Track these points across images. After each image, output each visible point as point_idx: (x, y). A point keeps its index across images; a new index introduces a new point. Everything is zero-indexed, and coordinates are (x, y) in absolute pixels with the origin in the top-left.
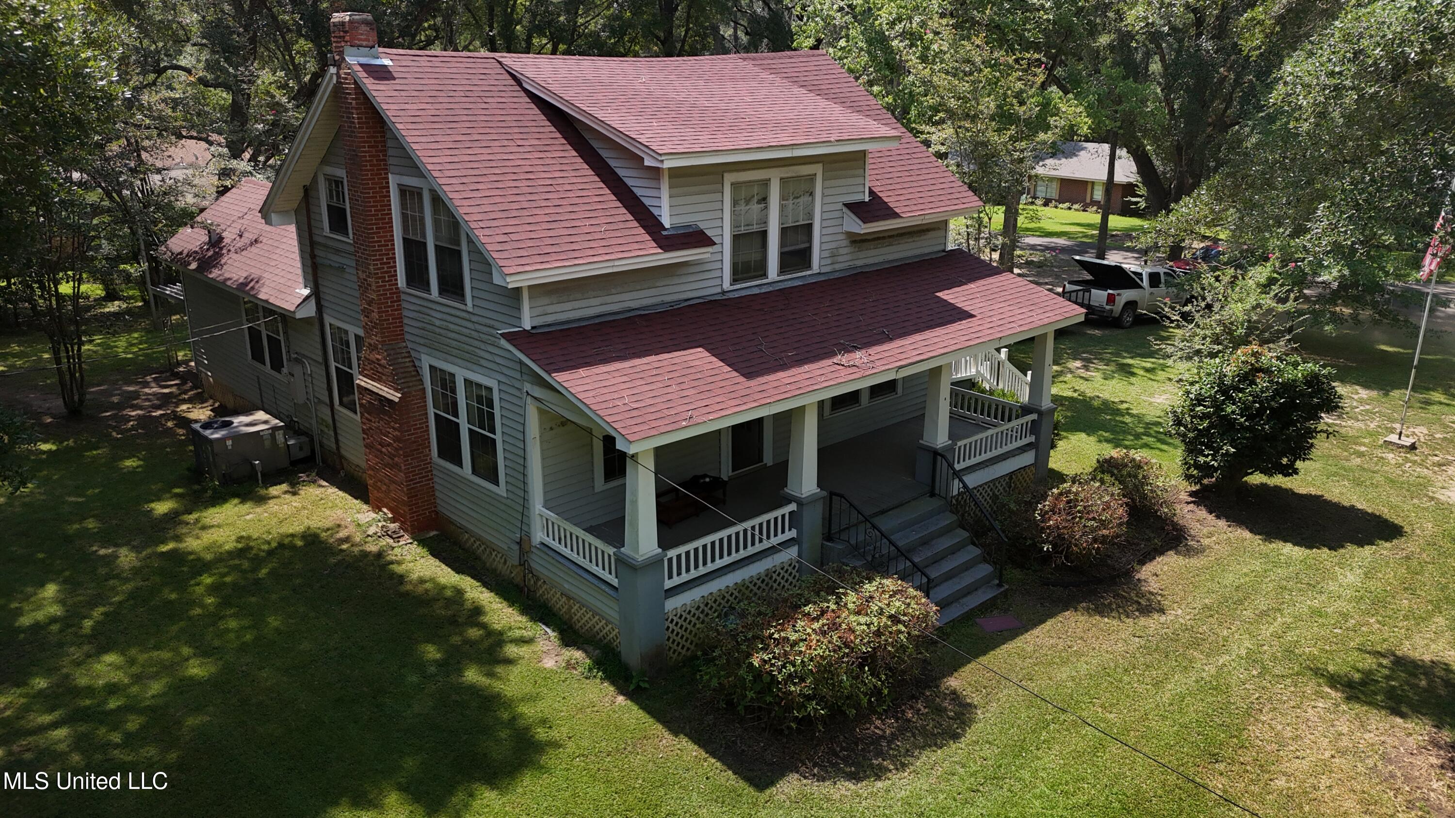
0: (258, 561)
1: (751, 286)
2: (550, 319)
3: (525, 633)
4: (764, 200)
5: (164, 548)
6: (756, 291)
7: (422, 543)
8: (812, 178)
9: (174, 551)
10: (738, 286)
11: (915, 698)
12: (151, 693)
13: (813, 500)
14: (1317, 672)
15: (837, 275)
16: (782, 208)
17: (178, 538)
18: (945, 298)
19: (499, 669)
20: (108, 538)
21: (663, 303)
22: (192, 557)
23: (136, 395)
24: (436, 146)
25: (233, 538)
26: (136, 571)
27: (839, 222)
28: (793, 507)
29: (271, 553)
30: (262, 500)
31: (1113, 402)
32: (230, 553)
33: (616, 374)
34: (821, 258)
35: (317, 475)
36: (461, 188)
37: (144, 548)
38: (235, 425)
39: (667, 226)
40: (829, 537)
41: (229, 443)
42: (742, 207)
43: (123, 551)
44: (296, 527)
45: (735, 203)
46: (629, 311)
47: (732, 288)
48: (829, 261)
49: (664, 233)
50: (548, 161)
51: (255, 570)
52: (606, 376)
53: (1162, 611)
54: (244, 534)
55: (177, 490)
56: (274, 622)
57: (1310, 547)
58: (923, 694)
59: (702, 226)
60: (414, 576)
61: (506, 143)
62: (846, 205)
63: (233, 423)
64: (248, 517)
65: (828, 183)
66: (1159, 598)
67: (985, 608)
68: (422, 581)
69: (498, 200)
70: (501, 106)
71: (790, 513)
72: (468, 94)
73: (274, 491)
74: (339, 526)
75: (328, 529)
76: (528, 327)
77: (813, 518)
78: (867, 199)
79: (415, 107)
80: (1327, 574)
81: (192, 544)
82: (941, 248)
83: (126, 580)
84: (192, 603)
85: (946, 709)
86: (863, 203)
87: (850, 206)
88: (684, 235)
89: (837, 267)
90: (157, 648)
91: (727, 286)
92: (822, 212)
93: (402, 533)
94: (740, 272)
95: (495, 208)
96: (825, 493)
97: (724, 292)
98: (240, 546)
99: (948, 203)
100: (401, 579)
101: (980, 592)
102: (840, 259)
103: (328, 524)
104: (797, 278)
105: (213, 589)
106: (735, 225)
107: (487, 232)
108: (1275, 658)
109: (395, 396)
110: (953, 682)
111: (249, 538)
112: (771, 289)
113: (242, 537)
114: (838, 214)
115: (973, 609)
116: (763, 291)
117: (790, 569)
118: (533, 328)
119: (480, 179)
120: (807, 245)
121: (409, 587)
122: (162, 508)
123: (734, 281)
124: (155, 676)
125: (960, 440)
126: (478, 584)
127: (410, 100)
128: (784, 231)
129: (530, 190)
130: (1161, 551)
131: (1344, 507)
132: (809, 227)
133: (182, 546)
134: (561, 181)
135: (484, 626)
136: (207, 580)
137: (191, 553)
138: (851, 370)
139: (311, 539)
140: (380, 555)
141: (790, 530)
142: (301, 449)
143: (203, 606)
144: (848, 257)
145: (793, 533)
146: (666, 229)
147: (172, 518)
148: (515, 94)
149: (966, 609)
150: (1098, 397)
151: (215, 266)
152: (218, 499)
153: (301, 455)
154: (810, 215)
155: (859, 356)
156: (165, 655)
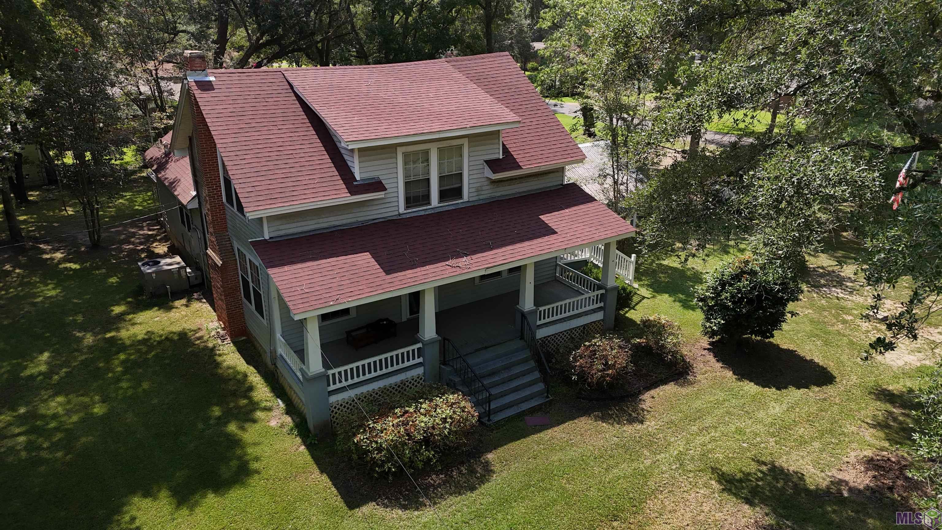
0: (151, 348)
1: (419, 210)
2: (282, 233)
3: (268, 404)
4: (427, 160)
5: (108, 335)
6: (422, 213)
7: (235, 343)
8: (460, 147)
9: (112, 337)
10: (410, 211)
11: (462, 463)
12: (71, 421)
13: (432, 342)
14: (714, 470)
15: (481, 202)
16: (440, 165)
17: (118, 329)
18: (543, 219)
19: (247, 425)
20: (83, 328)
21: (358, 222)
22: (120, 342)
23: (134, 235)
24: (227, 132)
25: (144, 332)
26: (90, 348)
27: (481, 171)
28: (420, 345)
29: (159, 343)
30: (170, 308)
31: (701, 273)
32: (139, 341)
33: (306, 269)
34: (469, 193)
35: (202, 294)
36: (235, 158)
37: (99, 333)
38: (161, 264)
39: (358, 178)
40: (444, 362)
41: (154, 275)
42: (412, 166)
43: (88, 335)
44: (176, 328)
45: (406, 163)
46: (334, 227)
47: (405, 212)
48: (475, 194)
49: (355, 183)
50: (295, 139)
51: (147, 353)
52: (300, 271)
53: (642, 422)
54: (150, 329)
55: (129, 300)
56: (145, 385)
57: (764, 387)
58: (469, 461)
59: (381, 178)
60: (225, 364)
61: (271, 128)
62: (486, 162)
63: (159, 262)
64: (156, 319)
65: (472, 149)
66: (645, 413)
67: (532, 411)
68: (229, 368)
69: (254, 165)
70: (275, 103)
71: (418, 349)
72: (257, 97)
73: (177, 303)
74: (199, 329)
75: (193, 331)
76: (267, 237)
77: (434, 352)
78: (501, 157)
79: (221, 107)
80: (763, 405)
81: (124, 334)
82: (560, 183)
83: (82, 353)
84: (110, 370)
85: (477, 472)
86: (498, 160)
87: (488, 162)
88: (369, 184)
89: (481, 197)
90: (82, 395)
91: (402, 210)
92: (469, 166)
93: (227, 337)
94: (410, 201)
95: (253, 170)
96: (440, 338)
97: (400, 215)
98: (146, 337)
99: (560, 157)
100: (218, 365)
101: (532, 401)
102: (483, 193)
103: (194, 327)
104: (451, 204)
105: (123, 362)
106: (406, 176)
107: (243, 186)
108: (693, 458)
109: (219, 262)
110: (490, 456)
111: (153, 333)
112: (433, 212)
113: (148, 332)
114: (481, 167)
115: (524, 411)
116: (427, 213)
117: (418, 380)
118: (270, 238)
119: (248, 152)
120: (460, 185)
121: (220, 371)
122: (117, 310)
123: (407, 207)
124: (76, 412)
125: (541, 306)
126: (255, 371)
127: (219, 103)
128: (441, 179)
129: (277, 158)
130: (665, 382)
131: (806, 360)
132: (461, 175)
133: (118, 334)
134: (298, 151)
135: (250, 398)
136: (122, 357)
137: (121, 339)
138: (454, 270)
139: (183, 335)
140: (213, 349)
141: (418, 357)
142: (196, 279)
143: (114, 372)
144: (490, 191)
145: (421, 360)
146: (357, 181)
147: (120, 317)
148: (287, 95)
149: (520, 410)
150: (693, 268)
151: (163, 169)
152: (147, 307)
153: (196, 282)
154: (461, 168)
155: (464, 261)
156: (86, 399)
